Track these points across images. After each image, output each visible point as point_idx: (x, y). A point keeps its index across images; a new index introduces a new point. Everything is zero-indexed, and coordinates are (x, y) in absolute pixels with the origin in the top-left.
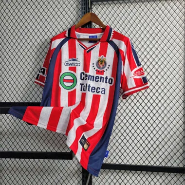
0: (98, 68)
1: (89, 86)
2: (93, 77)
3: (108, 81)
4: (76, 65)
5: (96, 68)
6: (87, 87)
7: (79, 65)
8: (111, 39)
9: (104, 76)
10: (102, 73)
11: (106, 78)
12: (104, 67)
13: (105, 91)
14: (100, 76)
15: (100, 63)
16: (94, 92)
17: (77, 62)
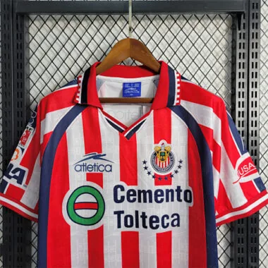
0: (157, 170)
1: (144, 216)
2: (150, 192)
3: (182, 197)
4: (101, 168)
5: (153, 172)
6: (140, 220)
7: (108, 168)
8: (176, 102)
9: (173, 187)
10: (167, 180)
11: (179, 190)
12: (171, 167)
13: (178, 219)
14: (164, 188)
15: (159, 158)
16: (157, 227)
17: (105, 163)
